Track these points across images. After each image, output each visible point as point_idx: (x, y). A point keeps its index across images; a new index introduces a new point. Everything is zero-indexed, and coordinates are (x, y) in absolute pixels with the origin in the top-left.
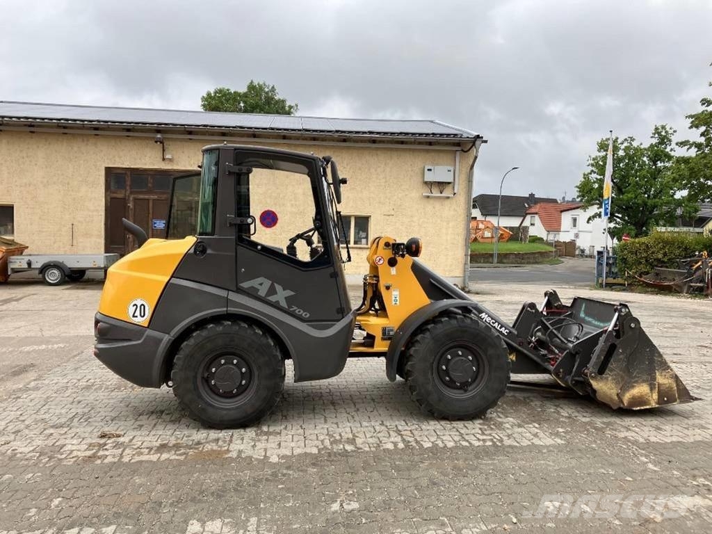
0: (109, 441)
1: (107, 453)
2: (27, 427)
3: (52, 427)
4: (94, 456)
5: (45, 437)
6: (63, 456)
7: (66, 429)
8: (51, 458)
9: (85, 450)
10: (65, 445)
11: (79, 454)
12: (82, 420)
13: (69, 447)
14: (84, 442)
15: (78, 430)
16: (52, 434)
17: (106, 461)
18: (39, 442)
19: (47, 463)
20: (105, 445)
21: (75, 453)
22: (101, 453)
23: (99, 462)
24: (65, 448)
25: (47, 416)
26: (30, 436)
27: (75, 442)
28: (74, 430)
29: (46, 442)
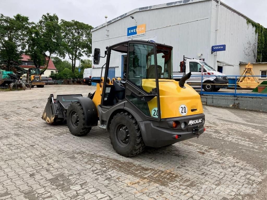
0: (203, 151)
1: (206, 149)
2: (230, 167)
3: (219, 163)
4: (210, 149)
5: (223, 160)
6: (218, 152)
7: (215, 160)
8: (222, 153)
9: (211, 151)
10: (217, 155)
11: (213, 151)
12: (207, 162)
13: (216, 154)
14: (210, 154)
15: (210, 158)
16: (221, 160)
17: (207, 147)
18: (225, 159)
19: (223, 152)
20: (205, 151)
21: (215, 151)
22: (207, 149)
23: (209, 147)
24: (217, 154)
25: (221, 170)
26: (229, 162)
27: (213, 155)
28: (212, 159)
29: (223, 158)
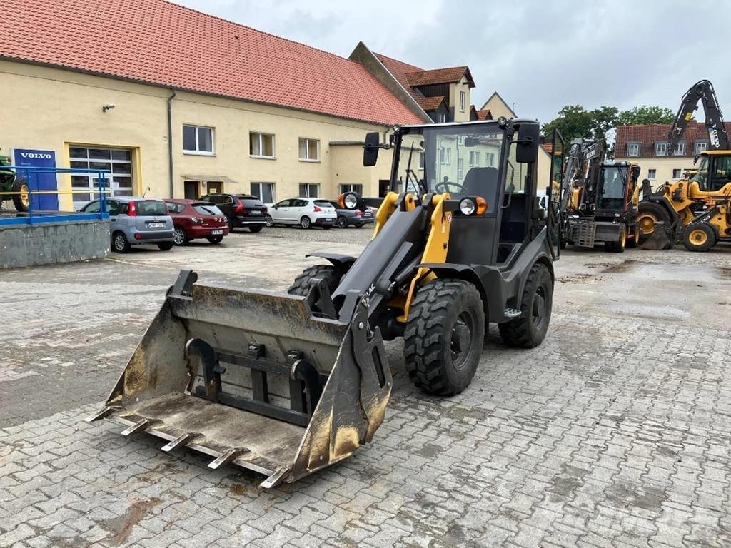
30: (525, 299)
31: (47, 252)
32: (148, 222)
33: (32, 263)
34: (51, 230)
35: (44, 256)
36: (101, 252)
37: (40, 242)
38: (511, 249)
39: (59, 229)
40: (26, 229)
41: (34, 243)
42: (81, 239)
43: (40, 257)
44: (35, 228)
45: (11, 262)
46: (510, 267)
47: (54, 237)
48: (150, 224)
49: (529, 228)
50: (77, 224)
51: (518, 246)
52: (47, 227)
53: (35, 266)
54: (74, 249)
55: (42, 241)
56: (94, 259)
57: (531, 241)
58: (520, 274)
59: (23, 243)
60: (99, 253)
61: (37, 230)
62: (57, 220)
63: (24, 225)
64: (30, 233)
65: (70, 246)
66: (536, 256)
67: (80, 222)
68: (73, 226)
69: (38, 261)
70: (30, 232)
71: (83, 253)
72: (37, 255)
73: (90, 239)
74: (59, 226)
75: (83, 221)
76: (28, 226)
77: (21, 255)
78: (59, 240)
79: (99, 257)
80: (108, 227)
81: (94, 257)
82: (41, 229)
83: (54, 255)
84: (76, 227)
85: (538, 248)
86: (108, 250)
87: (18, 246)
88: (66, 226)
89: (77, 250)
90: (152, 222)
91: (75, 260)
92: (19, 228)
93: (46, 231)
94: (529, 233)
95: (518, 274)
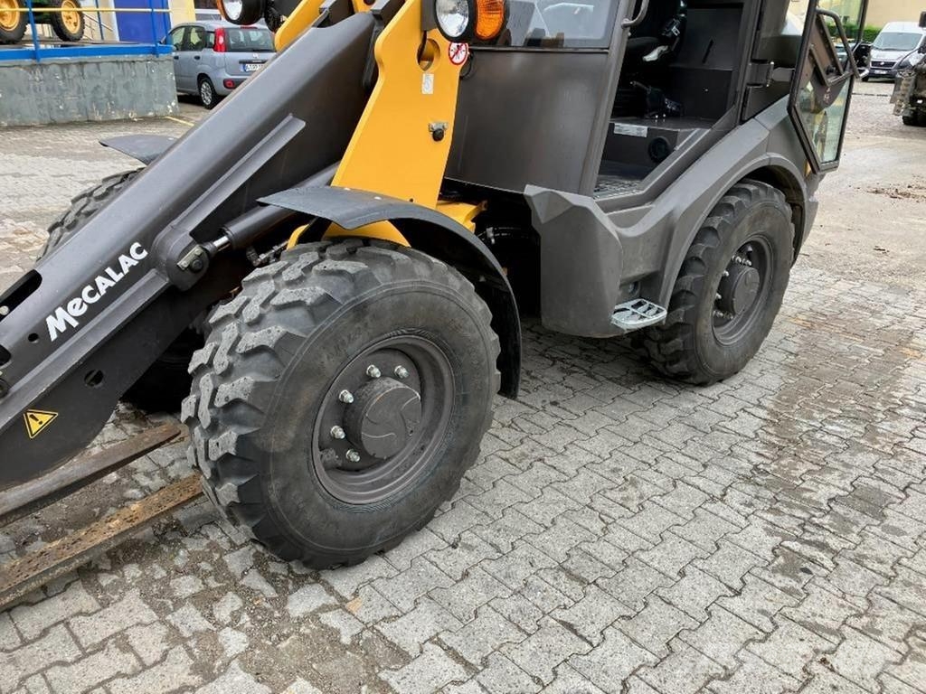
30: (690, 277)
31: (71, 104)
32: (244, 63)
33: (47, 120)
34: (74, 69)
35: (66, 109)
36: (162, 107)
37: (56, 88)
38: (675, 145)
39: (86, 68)
40: (32, 67)
41: (48, 90)
42: (126, 86)
43: (59, 111)
44: (45, 66)
45: (12, 116)
46: (654, 195)
47: (78, 80)
48: (248, 65)
49: (740, 88)
50: (117, 62)
51: (697, 134)
52: (67, 65)
53: (52, 125)
54: (116, 100)
55: (59, 87)
56: (150, 118)
57: (742, 122)
58: (678, 215)
59: (28, 88)
60: (159, 108)
61: (52, 68)
62: (82, 55)
63: (28, 61)
64: (38, 74)
65: (108, 97)
66: (742, 163)
67: (121, 58)
68: (110, 64)
69: (58, 117)
70: (38, 71)
71: (131, 107)
72: (55, 108)
73: (141, 85)
74: (86, 63)
75: (127, 57)
76: (34, 62)
77: (28, 107)
78: (88, 85)
79: (159, 114)
80: (172, 68)
81: (151, 114)
82: (58, 68)
83: (82, 109)
84: (115, 65)
85: (756, 142)
86: (173, 104)
87: (20, 93)
88: (98, 63)
89: (121, 102)
90: (250, 62)
91: (119, 117)
92: (20, 66)
93: (65, 70)
94: (740, 100)
95: (670, 214)
